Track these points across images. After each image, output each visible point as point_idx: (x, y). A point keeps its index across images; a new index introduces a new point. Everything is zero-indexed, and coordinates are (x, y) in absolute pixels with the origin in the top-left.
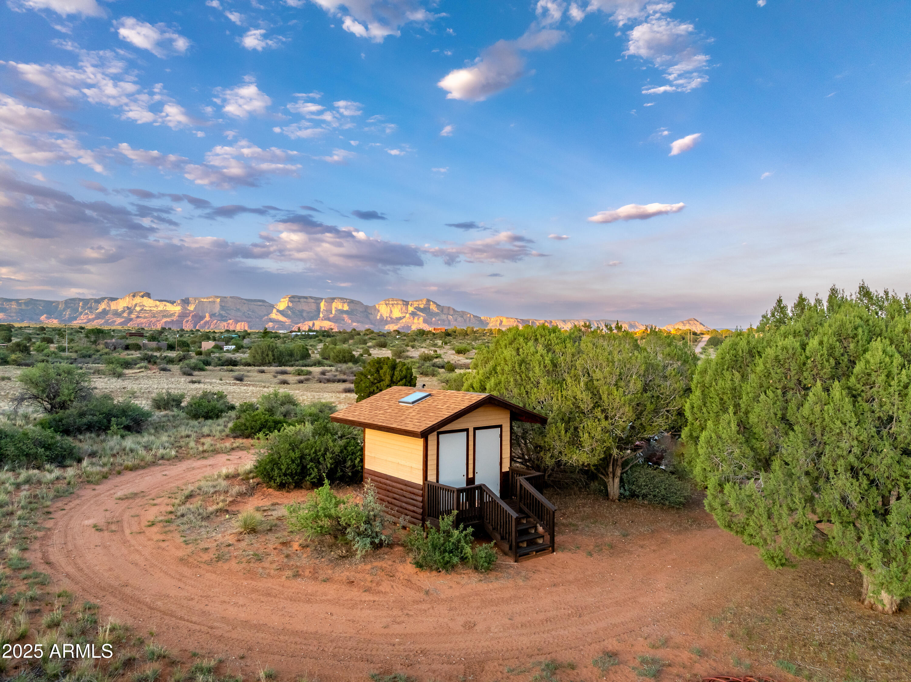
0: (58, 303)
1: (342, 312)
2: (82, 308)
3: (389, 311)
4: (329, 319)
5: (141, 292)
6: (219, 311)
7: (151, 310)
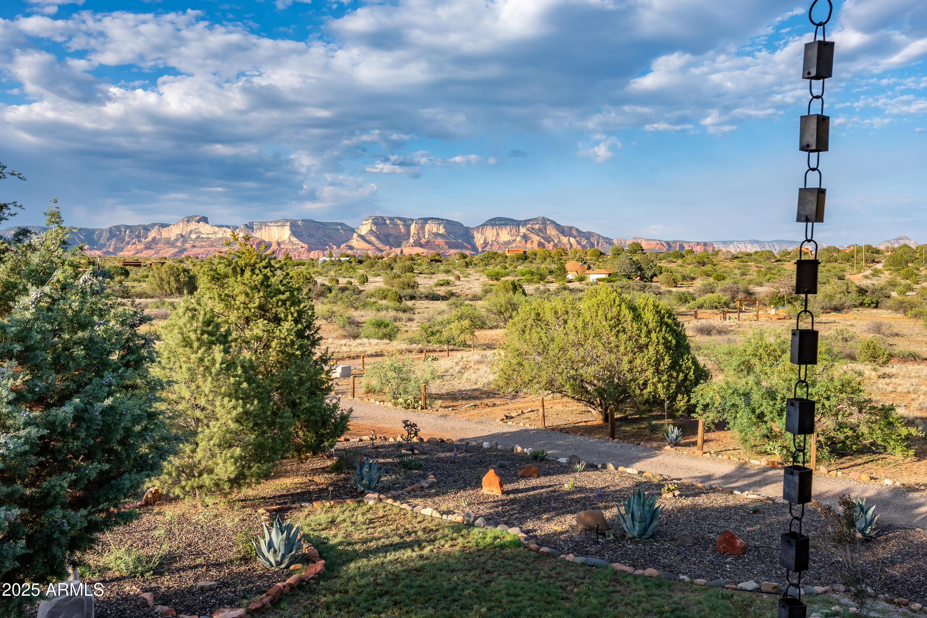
0: (102, 231)
1: (437, 235)
2: (129, 237)
3: (495, 234)
4: (421, 246)
5: (196, 216)
6: (289, 238)
7: (208, 238)
